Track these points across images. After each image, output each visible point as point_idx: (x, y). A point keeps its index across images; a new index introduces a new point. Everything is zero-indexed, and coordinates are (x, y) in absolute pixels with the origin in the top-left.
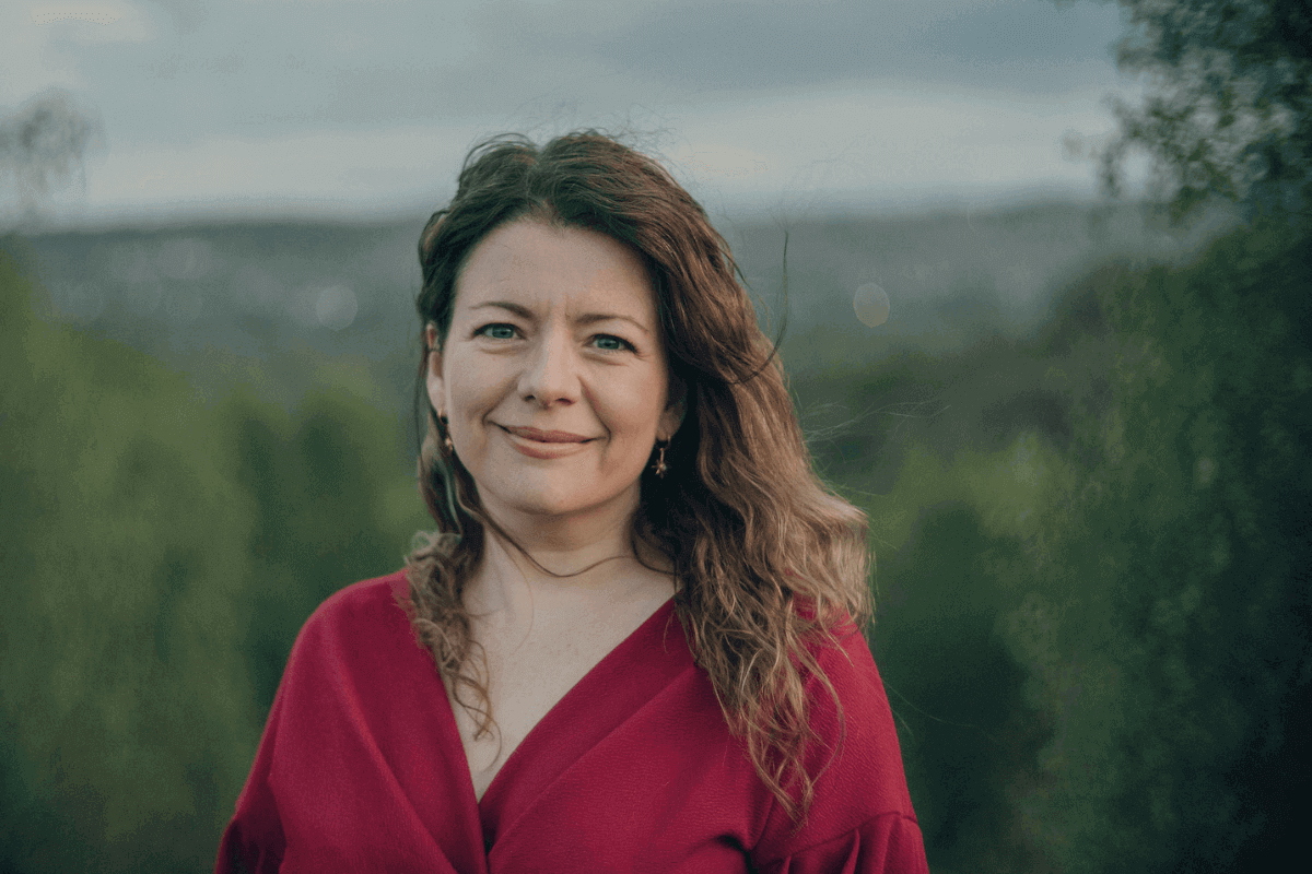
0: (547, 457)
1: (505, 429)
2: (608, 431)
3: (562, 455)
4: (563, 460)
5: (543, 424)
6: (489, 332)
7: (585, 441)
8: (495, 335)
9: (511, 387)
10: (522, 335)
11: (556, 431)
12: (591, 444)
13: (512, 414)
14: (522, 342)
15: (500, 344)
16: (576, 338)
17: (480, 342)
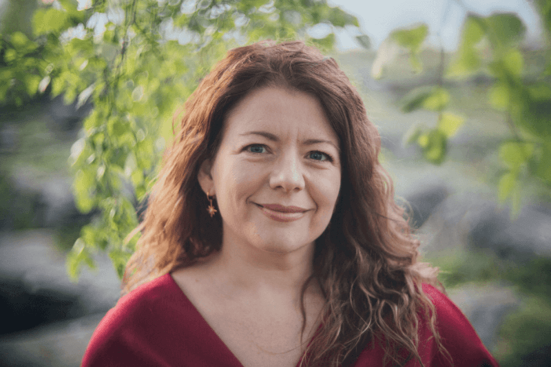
0: (287, 221)
1: (260, 206)
2: (317, 206)
3: (294, 219)
4: (295, 222)
5: (285, 203)
6: (249, 149)
7: (304, 211)
8: (252, 151)
9: (265, 181)
10: (269, 151)
11: (292, 207)
12: (307, 214)
13: (265, 198)
14: (270, 155)
15: (257, 156)
16: (300, 153)
17: (244, 155)
